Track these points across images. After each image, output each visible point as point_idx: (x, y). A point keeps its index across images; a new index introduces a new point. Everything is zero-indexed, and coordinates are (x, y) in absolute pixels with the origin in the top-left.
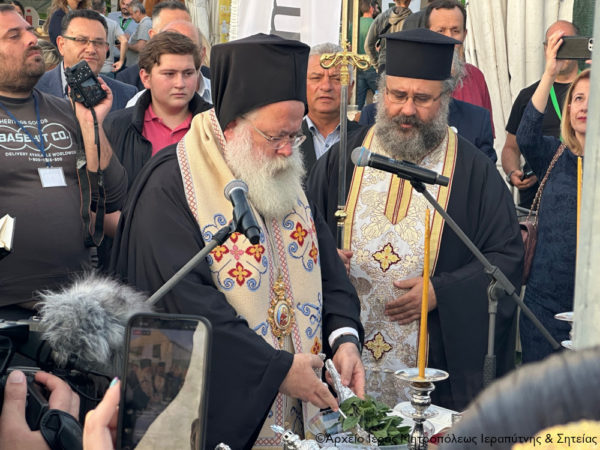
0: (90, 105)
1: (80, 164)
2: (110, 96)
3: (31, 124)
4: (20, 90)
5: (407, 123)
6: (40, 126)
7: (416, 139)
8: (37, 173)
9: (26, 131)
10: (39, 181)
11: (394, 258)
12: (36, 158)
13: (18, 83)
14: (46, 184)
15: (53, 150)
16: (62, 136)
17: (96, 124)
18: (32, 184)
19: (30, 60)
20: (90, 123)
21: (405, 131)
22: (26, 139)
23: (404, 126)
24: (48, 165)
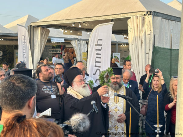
0: (60, 83)
1: (58, 94)
2: (63, 81)
3: (50, 87)
4: (48, 80)
5: (115, 83)
6: (51, 87)
7: (117, 86)
8: (51, 96)
9: (49, 88)
10: (51, 97)
11: (118, 110)
12: (50, 93)
13: (48, 79)
14: (52, 98)
15: (54, 91)
16: (55, 89)
17: (61, 86)
18: (50, 98)
19: (50, 75)
20: (60, 86)
21: (115, 85)
22: (49, 90)
23: (115, 84)
24: (53, 94)
